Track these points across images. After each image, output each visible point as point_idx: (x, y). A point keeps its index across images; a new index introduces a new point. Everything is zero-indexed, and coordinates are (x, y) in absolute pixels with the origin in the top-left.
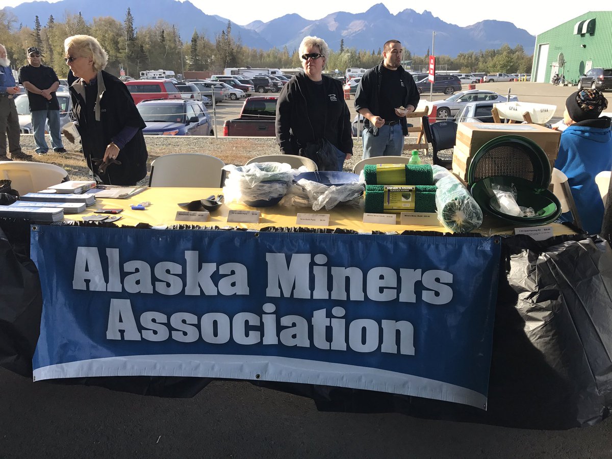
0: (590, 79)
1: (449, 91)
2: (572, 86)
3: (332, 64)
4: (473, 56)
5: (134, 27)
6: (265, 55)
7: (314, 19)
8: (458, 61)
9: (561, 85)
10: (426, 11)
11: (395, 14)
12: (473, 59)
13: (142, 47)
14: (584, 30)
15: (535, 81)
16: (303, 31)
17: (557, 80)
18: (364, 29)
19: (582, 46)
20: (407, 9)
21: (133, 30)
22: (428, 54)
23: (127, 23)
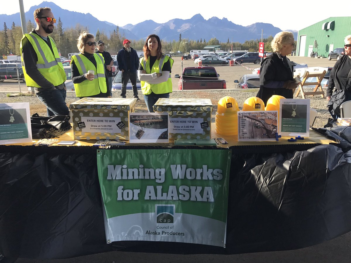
0: (336, 54)
1: (257, 62)
2: (323, 58)
3: (175, 48)
4: (253, 42)
5: (62, 28)
6: (137, 43)
7: (161, 23)
8: (245, 45)
9: (316, 57)
10: (224, 18)
11: (207, 20)
12: (254, 44)
13: (68, 39)
14: (328, 27)
15: (299, 55)
16: (155, 29)
17: (313, 55)
18: (190, 28)
19: (327, 36)
20: (213, 17)
21: (62, 30)
22: (228, 42)
23: (59, 26)
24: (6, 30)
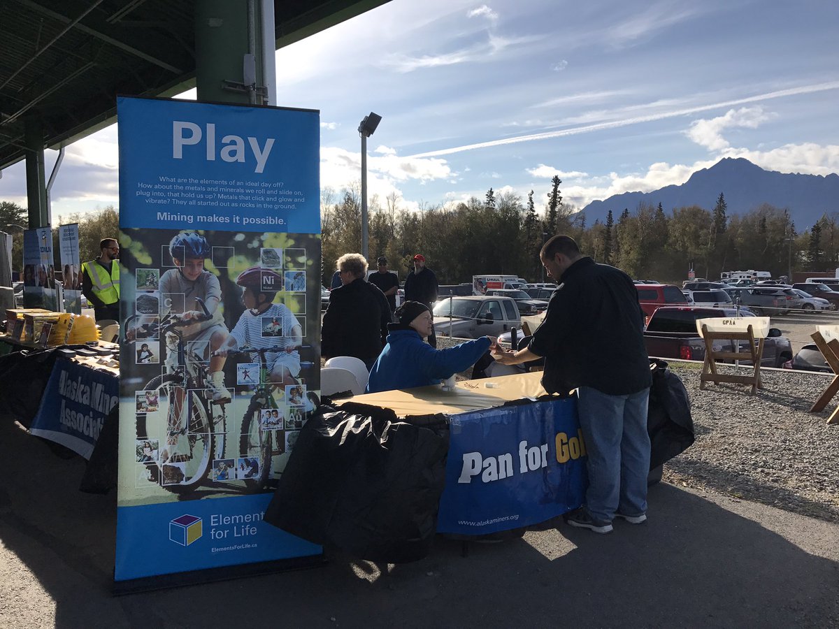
5: (726, 216)
13: (732, 240)
23: (717, 211)
24: (609, 225)
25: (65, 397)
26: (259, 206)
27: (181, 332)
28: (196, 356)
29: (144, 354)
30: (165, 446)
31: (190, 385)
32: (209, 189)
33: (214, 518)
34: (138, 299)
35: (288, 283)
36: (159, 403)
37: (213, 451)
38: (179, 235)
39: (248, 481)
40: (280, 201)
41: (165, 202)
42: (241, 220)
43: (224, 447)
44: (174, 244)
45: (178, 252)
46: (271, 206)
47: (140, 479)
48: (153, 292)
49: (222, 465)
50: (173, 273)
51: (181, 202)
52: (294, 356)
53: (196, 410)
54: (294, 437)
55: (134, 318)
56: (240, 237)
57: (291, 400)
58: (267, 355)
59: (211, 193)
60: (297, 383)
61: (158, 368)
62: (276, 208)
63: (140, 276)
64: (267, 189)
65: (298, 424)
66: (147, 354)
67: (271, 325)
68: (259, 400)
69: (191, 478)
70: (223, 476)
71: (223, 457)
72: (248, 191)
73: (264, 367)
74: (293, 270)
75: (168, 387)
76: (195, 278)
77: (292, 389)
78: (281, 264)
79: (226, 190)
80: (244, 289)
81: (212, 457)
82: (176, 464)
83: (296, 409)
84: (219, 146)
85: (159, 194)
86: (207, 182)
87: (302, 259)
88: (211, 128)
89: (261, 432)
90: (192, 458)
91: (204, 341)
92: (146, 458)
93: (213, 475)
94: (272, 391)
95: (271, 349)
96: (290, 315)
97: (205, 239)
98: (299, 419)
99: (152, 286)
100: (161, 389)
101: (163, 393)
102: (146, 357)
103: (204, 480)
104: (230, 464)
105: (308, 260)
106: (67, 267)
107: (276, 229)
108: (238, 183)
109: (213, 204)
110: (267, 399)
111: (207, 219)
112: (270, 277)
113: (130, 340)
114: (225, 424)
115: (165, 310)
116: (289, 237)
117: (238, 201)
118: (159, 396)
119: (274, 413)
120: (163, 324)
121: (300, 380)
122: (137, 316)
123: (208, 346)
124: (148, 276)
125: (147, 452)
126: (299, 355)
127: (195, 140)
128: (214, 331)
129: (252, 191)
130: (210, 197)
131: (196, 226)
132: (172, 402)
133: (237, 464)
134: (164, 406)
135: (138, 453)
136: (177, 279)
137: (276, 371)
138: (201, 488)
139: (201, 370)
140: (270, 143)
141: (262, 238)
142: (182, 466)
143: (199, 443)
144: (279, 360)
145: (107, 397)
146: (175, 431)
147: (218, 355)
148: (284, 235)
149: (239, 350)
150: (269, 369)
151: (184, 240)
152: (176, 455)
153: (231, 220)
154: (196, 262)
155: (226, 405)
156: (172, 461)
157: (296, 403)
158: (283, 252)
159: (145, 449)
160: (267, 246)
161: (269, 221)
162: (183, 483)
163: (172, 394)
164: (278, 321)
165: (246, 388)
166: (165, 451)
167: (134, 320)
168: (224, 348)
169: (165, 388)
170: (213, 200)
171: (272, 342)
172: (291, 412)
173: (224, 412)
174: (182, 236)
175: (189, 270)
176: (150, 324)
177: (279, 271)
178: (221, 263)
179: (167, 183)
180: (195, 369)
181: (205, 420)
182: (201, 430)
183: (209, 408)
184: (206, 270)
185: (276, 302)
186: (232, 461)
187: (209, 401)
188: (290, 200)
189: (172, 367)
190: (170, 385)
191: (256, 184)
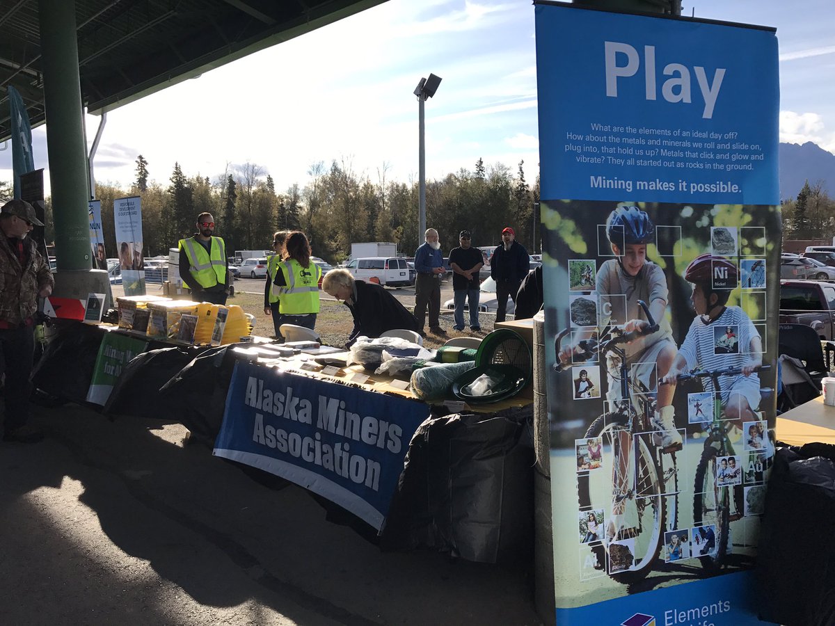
25: (261, 411)
26: (708, 166)
27: (623, 351)
28: (641, 384)
29: (583, 385)
30: (611, 518)
31: (636, 428)
32: (650, 142)
33: (668, 615)
34: (573, 305)
35: (745, 276)
36: (602, 454)
37: (664, 519)
38: (617, 210)
39: (705, 560)
40: (734, 159)
41: (599, 161)
42: (688, 187)
43: (677, 512)
44: (612, 223)
45: (616, 232)
46: (721, 167)
47: (585, 567)
48: (589, 293)
49: (675, 539)
50: (611, 265)
51: (618, 161)
52: (753, 381)
53: (644, 464)
54: (754, 494)
55: (569, 332)
56: (687, 212)
57: (750, 442)
58: (721, 379)
59: (653, 147)
60: (757, 419)
61: (598, 405)
62: (729, 169)
63: (574, 271)
64: (716, 141)
65: (759, 476)
66: (586, 384)
67: (725, 337)
68: (713, 444)
69: (641, 560)
70: (676, 554)
71: (675, 528)
72: (695, 145)
73: (718, 397)
74: (751, 258)
75: (611, 431)
76: (636, 273)
77: (752, 427)
78: (736, 249)
79: (670, 143)
80: (693, 286)
81: (663, 528)
82: (624, 542)
83: (756, 454)
84: (661, 79)
85: (591, 149)
86: (647, 132)
87: (761, 242)
88: (650, 51)
89: (716, 489)
90: (641, 532)
91: (650, 363)
92: (591, 537)
93: (665, 555)
94: (728, 430)
95: (725, 371)
96: (748, 323)
97: (647, 215)
98: (759, 469)
99: (588, 285)
100: (604, 435)
101: (606, 441)
102: (586, 390)
103: (656, 563)
104: (683, 536)
105: (768, 243)
106: (125, 246)
107: (729, 199)
108: (685, 134)
109: (654, 163)
110: (722, 443)
111: (649, 185)
112: (722, 269)
113: (564, 365)
114: (676, 481)
115: (604, 319)
116: (745, 210)
117: (684, 160)
118: (602, 445)
119: (731, 462)
120: (603, 341)
121: (759, 415)
122: (573, 329)
123: (654, 369)
124: (583, 270)
125: (592, 528)
126: (759, 379)
127: (631, 70)
128: (661, 347)
129: (700, 145)
130: (651, 153)
131: (636, 196)
132: (616, 453)
133: (691, 537)
134: (608, 458)
135: (582, 530)
136: (616, 273)
137: (732, 402)
138: (653, 574)
139: (646, 404)
140: (720, 74)
141: (713, 212)
142: (630, 543)
143: (649, 509)
144: (735, 386)
145: (355, 418)
146: (622, 495)
147: (667, 383)
148: (739, 207)
149: (689, 374)
150: (724, 400)
151: (623, 217)
152: (624, 528)
153: (677, 186)
154: (637, 248)
155: (677, 453)
156: (619, 538)
157: (756, 447)
158: (738, 233)
159: (589, 523)
160: (718, 225)
161: (721, 187)
162: (633, 568)
163: (616, 441)
164: (733, 332)
165: (698, 428)
166: (612, 524)
167: (569, 336)
168: (672, 373)
169: (609, 433)
170: (655, 158)
171: (727, 361)
172: (750, 460)
173: (675, 463)
174: (620, 211)
175: (629, 261)
176: (588, 341)
177: (732, 260)
178: (666, 249)
179: (601, 134)
180: (640, 403)
181: (654, 477)
182: (650, 491)
183: (658, 459)
184: (648, 260)
185: (730, 305)
186: (686, 532)
187: (658, 448)
188: (746, 157)
189: (615, 402)
190: (614, 428)
191: (705, 135)
